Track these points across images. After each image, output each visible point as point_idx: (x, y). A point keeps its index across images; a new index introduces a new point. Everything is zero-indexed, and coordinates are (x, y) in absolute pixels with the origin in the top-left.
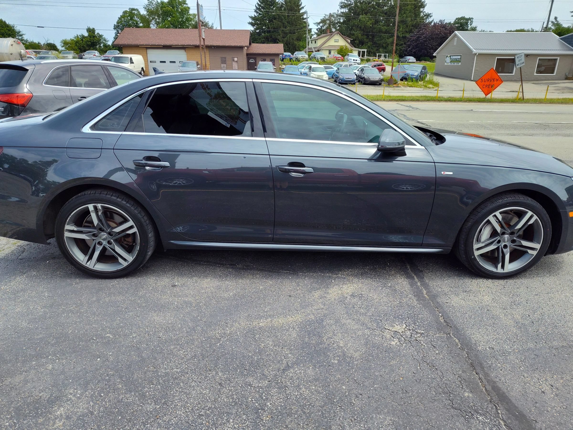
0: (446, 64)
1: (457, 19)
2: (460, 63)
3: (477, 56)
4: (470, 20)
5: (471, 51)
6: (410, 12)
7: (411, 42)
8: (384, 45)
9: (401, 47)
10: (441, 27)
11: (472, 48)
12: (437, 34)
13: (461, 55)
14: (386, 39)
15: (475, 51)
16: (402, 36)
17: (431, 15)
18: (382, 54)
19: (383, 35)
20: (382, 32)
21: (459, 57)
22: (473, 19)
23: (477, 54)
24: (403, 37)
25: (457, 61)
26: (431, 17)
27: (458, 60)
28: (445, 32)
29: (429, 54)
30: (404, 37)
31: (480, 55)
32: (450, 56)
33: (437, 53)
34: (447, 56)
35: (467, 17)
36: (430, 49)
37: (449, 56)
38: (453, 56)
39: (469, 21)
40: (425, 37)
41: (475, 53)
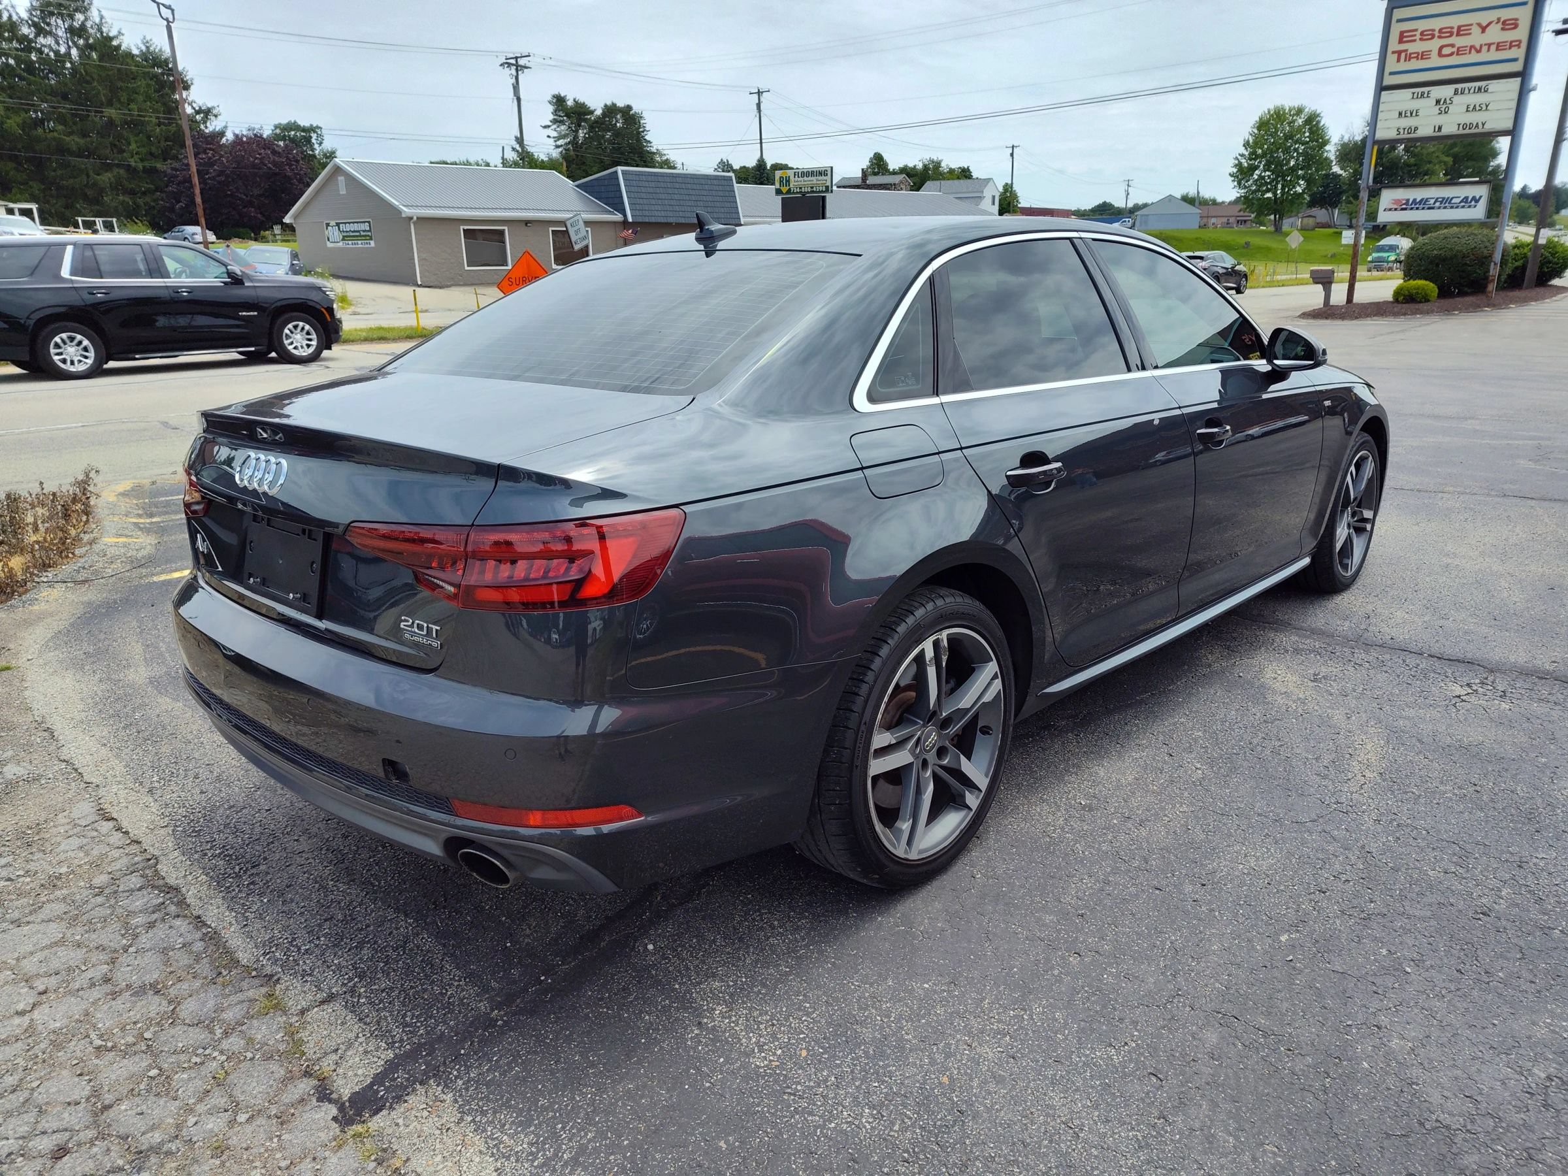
0: (329, 245)
1: (276, 127)
2: (372, 242)
3: (414, 223)
4: (315, 132)
5: (399, 212)
6: (148, 98)
7: (178, 184)
8: (89, 192)
9: (148, 199)
10: (258, 145)
11: (397, 203)
12: (254, 166)
13: (369, 222)
14: (91, 173)
15: (407, 211)
16: (144, 167)
17: (215, 112)
18: (97, 220)
19: (74, 160)
20: (71, 153)
21: (366, 227)
22: (321, 128)
23: (415, 218)
24: (145, 170)
25: (360, 236)
26: (216, 116)
27: (362, 233)
28: (274, 161)
29: (245, 220)
30: (152, 171)
31: (422, 220)
32: (338, 225)
33: (296, 217)
34: (328, 225)
35: (304, 123)
36: (245, 207)
37: (333, 223)
38: (345, 223)
39: (314, 136)
40: (221, 173)
41: (410, 215)
